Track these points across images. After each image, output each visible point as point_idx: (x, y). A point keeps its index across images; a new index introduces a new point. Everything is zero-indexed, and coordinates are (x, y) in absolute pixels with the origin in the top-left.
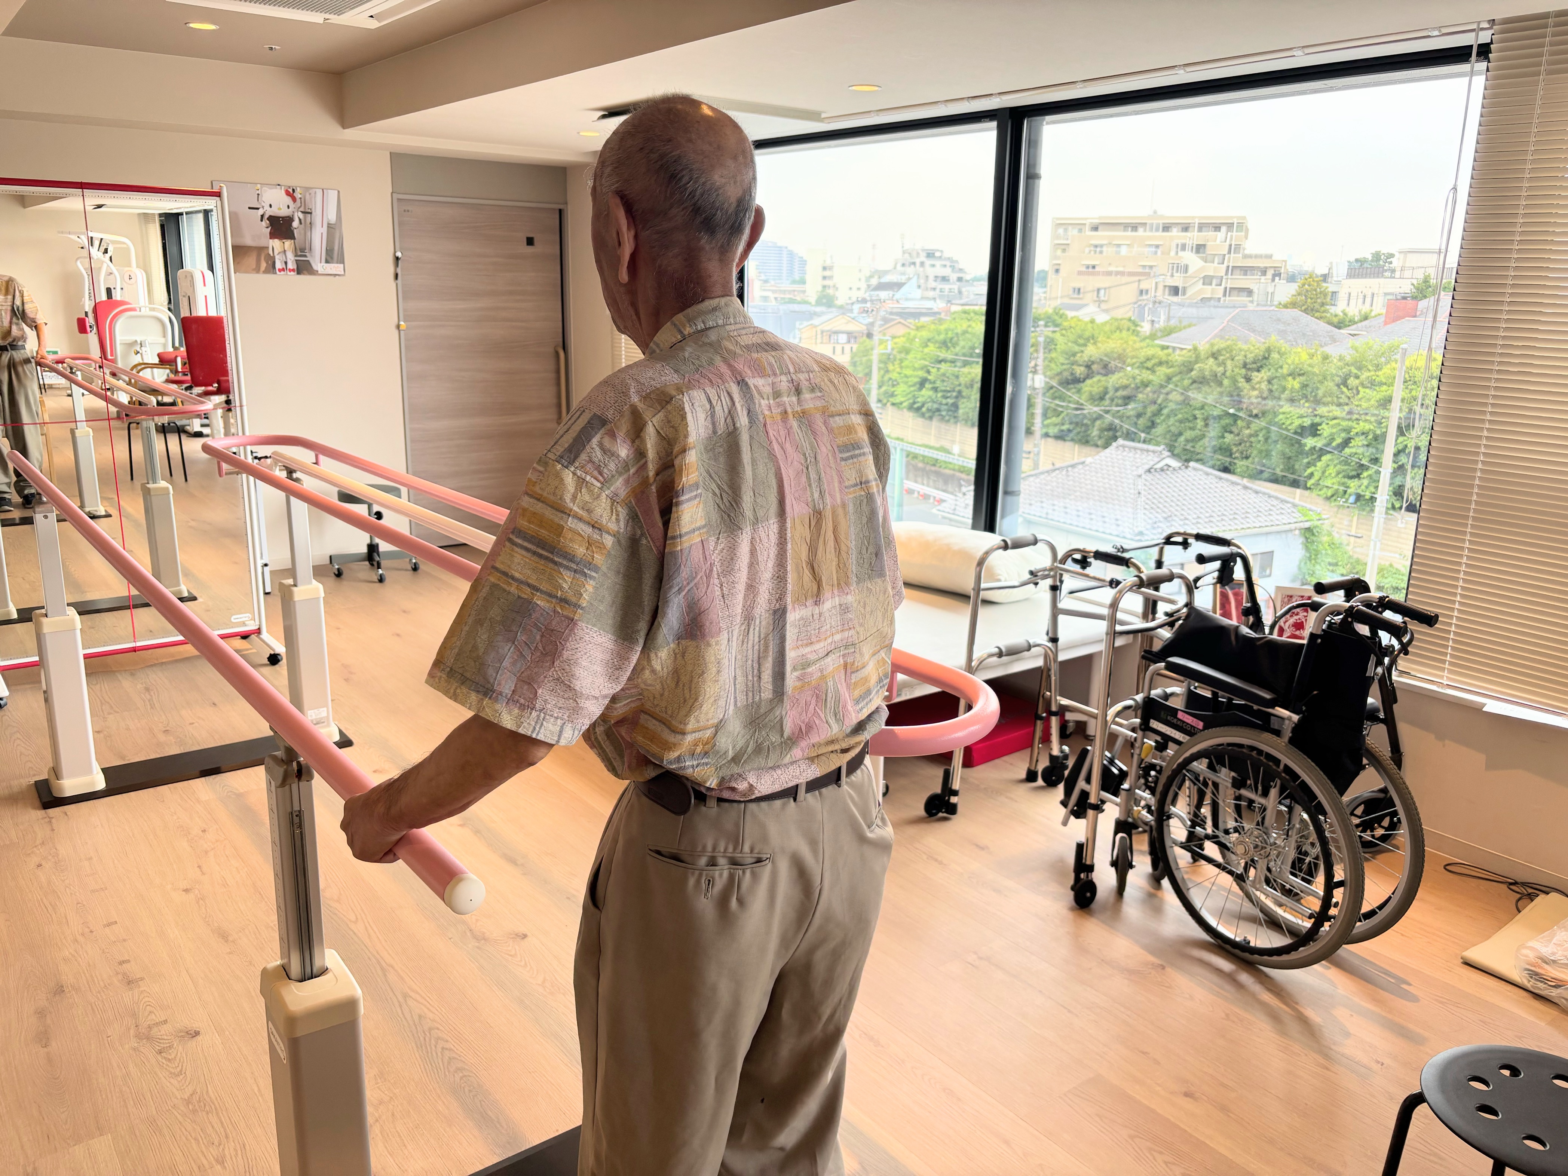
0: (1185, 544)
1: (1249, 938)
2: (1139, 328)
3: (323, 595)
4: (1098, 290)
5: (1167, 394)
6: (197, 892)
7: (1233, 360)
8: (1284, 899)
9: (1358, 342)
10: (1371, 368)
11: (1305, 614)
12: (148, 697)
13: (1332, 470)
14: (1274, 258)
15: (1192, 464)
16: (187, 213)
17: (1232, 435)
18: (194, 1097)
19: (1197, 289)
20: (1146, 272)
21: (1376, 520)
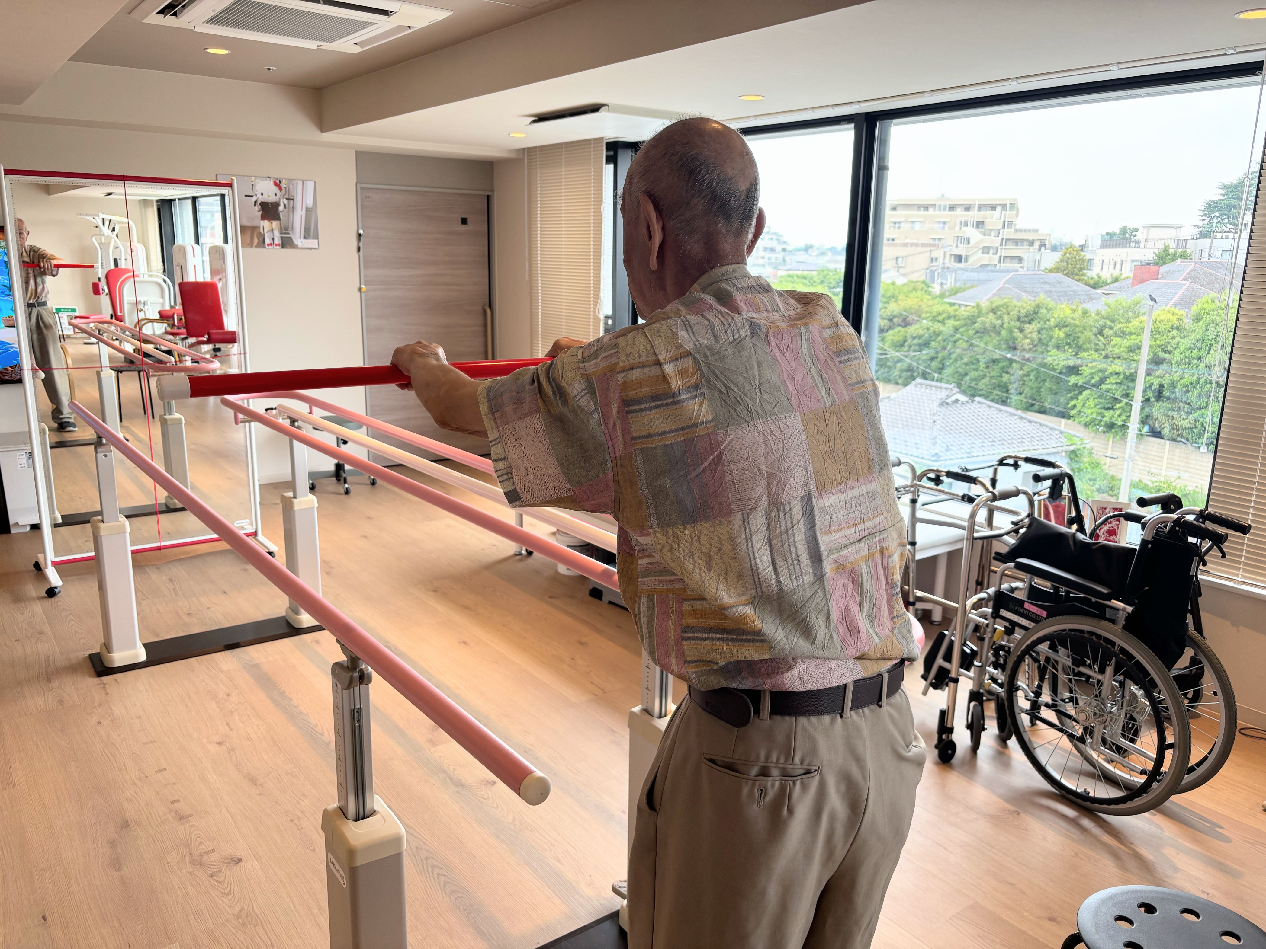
0: (1016, 466)
1: (1088, 790)
2: (930, 289)
3: (316, 505)
4: (897, 258)
5: (955, 342)
6: (228, 744)
7: (1008, 314)
8: (1116, 756)
9: (1111, 300)
10: (1122, 321)
11: (1117, 523)
12: (172, 586)
13: (1091, 403)
14: (1040, 232)
15: (977, 399)
16: (179, 199)
17: (1008, 375)
18: (242, 912)
19: (977, 258)
20: (936, 243)
21: (1129, 444)
